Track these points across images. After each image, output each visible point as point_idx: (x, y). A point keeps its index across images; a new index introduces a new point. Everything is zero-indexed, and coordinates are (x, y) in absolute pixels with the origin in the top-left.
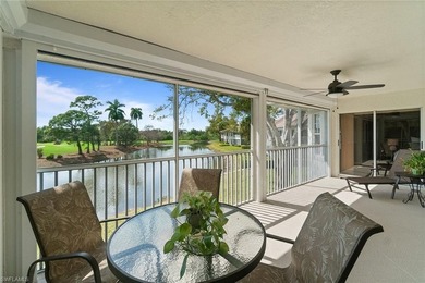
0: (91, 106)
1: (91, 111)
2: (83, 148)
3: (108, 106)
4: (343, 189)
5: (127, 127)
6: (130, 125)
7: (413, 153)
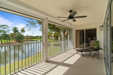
0: (6, 28)
1: (6, 30)
2: (3, 42)
3: (13, 28)
4: (76, 54)
5: (20, 35)
6: (21, 34)
7: (95, 41)
